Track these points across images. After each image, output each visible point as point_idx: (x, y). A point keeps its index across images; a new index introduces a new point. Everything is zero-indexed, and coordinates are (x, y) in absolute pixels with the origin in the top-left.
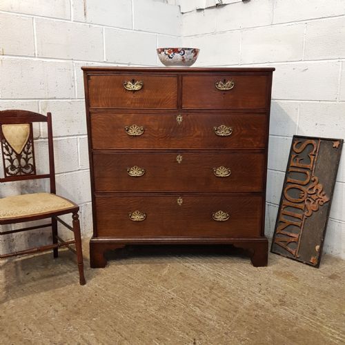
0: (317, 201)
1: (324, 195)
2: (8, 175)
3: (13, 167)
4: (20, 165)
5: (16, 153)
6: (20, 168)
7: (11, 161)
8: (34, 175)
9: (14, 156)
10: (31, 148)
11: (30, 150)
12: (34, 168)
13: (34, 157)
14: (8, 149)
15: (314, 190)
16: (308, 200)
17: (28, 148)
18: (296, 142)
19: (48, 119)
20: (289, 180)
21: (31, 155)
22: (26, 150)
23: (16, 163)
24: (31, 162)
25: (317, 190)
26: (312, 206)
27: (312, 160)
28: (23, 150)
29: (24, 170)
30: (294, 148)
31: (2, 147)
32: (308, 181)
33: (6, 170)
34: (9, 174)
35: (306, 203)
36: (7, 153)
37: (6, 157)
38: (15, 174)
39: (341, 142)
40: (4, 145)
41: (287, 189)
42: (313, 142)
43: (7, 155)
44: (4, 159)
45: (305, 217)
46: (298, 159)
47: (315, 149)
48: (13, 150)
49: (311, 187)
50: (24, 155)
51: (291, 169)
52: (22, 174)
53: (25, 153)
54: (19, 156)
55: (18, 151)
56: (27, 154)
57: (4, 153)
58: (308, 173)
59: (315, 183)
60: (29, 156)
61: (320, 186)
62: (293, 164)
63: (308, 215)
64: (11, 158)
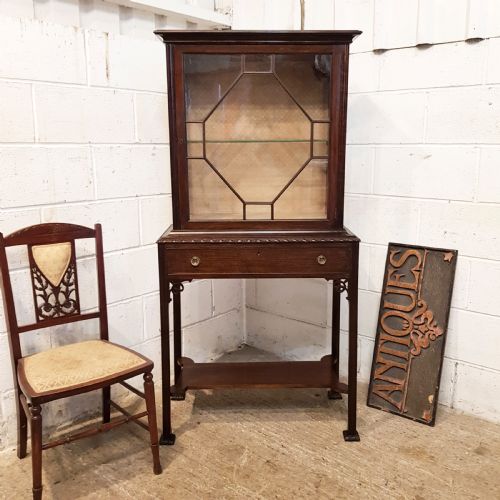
0: (427, 334)
1: (435, 326)
2: (41, 318)
3: (47, 307)
4: (57, 302)
5: (52, 285)
6: (58, 306)
7: (45, 297)
8: (77, 316)
9: (48, 290)
10: (73, 277)
11: (71, 281)
12: (77, 305)
13: (77, 290)
14: (40, 281)
15: (422, 318)
16: (414, 333)
17: (69, 277)
18: (393, 253)
19: (96, 233)
20: (387, 305)
21: (73, 287)
22: (66, 279)
23: (52, 300)
24: (73, 296)
25: (426, 319)
26: (419, 341)
27: (417, 277)
28: (62, 281)
29: (64, 309)
30: (391, 261)
31: (33, 278)
32: (412, 306)
33: (38, 312)
34: (43, 316)
35: (412, 337)
36: (39, 286)
37: (38, 292)
38: (51, 317)
39: (455, 253)
40: (35, 275)
41: (384, 317)
42: (416, 252)
43: (40, 289)
44: (35, 296)
45: (412, 356)
46: (398, 276)
47: (419, 263)
48: (48, 282)
49: (417, 314)
50: (63, 288)
51: (388, 290)
52: (61, 315)
53: (65, 284)
54: (56, 290)
55: (56, 283)
56: (68, 285)
57: (35, 287)
58: (412, 295)
59: (423, 309)
60: (70, 288)
61: (429, 314)
62: (390, 282)
63: (416, 353)
64: (45, 293)
